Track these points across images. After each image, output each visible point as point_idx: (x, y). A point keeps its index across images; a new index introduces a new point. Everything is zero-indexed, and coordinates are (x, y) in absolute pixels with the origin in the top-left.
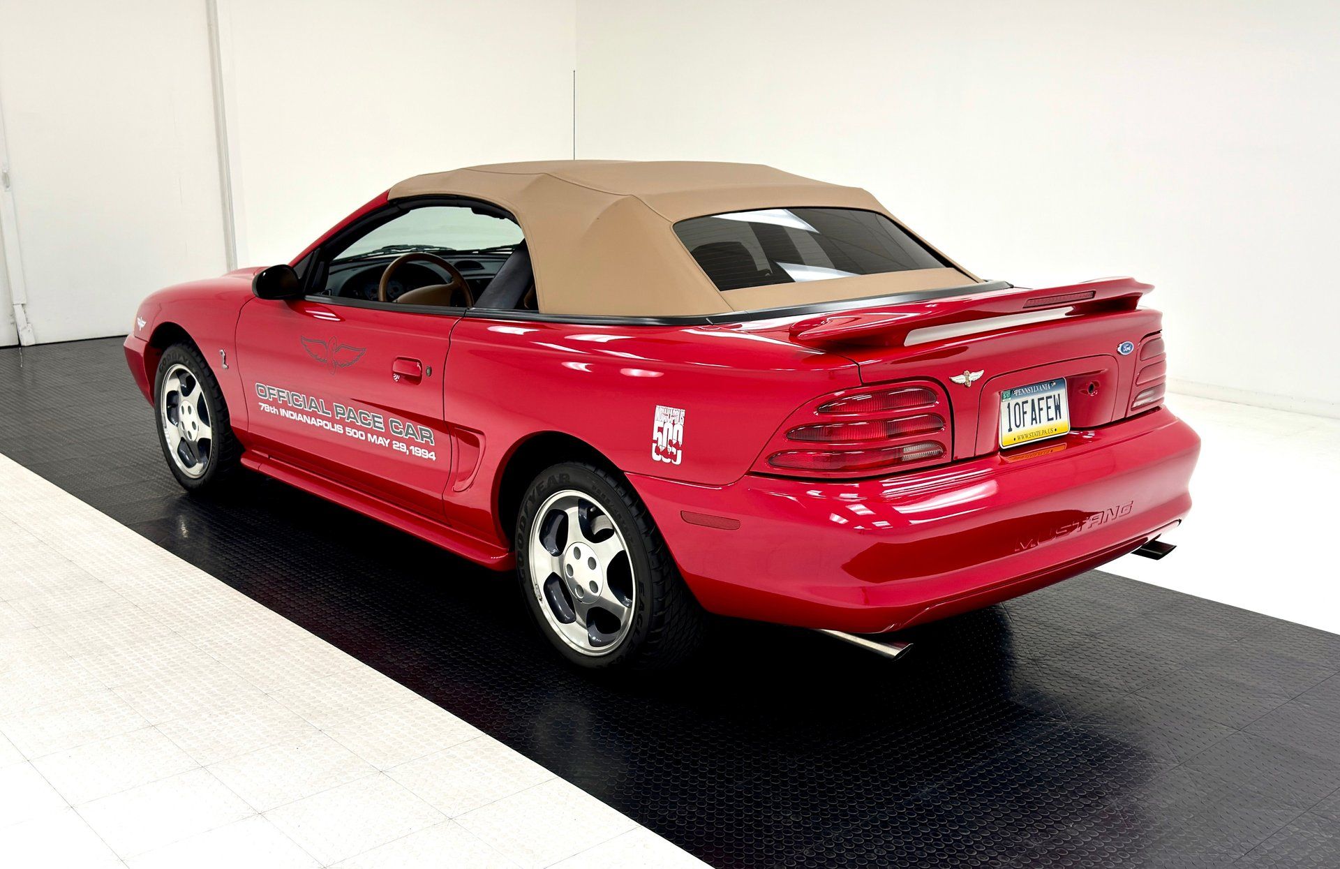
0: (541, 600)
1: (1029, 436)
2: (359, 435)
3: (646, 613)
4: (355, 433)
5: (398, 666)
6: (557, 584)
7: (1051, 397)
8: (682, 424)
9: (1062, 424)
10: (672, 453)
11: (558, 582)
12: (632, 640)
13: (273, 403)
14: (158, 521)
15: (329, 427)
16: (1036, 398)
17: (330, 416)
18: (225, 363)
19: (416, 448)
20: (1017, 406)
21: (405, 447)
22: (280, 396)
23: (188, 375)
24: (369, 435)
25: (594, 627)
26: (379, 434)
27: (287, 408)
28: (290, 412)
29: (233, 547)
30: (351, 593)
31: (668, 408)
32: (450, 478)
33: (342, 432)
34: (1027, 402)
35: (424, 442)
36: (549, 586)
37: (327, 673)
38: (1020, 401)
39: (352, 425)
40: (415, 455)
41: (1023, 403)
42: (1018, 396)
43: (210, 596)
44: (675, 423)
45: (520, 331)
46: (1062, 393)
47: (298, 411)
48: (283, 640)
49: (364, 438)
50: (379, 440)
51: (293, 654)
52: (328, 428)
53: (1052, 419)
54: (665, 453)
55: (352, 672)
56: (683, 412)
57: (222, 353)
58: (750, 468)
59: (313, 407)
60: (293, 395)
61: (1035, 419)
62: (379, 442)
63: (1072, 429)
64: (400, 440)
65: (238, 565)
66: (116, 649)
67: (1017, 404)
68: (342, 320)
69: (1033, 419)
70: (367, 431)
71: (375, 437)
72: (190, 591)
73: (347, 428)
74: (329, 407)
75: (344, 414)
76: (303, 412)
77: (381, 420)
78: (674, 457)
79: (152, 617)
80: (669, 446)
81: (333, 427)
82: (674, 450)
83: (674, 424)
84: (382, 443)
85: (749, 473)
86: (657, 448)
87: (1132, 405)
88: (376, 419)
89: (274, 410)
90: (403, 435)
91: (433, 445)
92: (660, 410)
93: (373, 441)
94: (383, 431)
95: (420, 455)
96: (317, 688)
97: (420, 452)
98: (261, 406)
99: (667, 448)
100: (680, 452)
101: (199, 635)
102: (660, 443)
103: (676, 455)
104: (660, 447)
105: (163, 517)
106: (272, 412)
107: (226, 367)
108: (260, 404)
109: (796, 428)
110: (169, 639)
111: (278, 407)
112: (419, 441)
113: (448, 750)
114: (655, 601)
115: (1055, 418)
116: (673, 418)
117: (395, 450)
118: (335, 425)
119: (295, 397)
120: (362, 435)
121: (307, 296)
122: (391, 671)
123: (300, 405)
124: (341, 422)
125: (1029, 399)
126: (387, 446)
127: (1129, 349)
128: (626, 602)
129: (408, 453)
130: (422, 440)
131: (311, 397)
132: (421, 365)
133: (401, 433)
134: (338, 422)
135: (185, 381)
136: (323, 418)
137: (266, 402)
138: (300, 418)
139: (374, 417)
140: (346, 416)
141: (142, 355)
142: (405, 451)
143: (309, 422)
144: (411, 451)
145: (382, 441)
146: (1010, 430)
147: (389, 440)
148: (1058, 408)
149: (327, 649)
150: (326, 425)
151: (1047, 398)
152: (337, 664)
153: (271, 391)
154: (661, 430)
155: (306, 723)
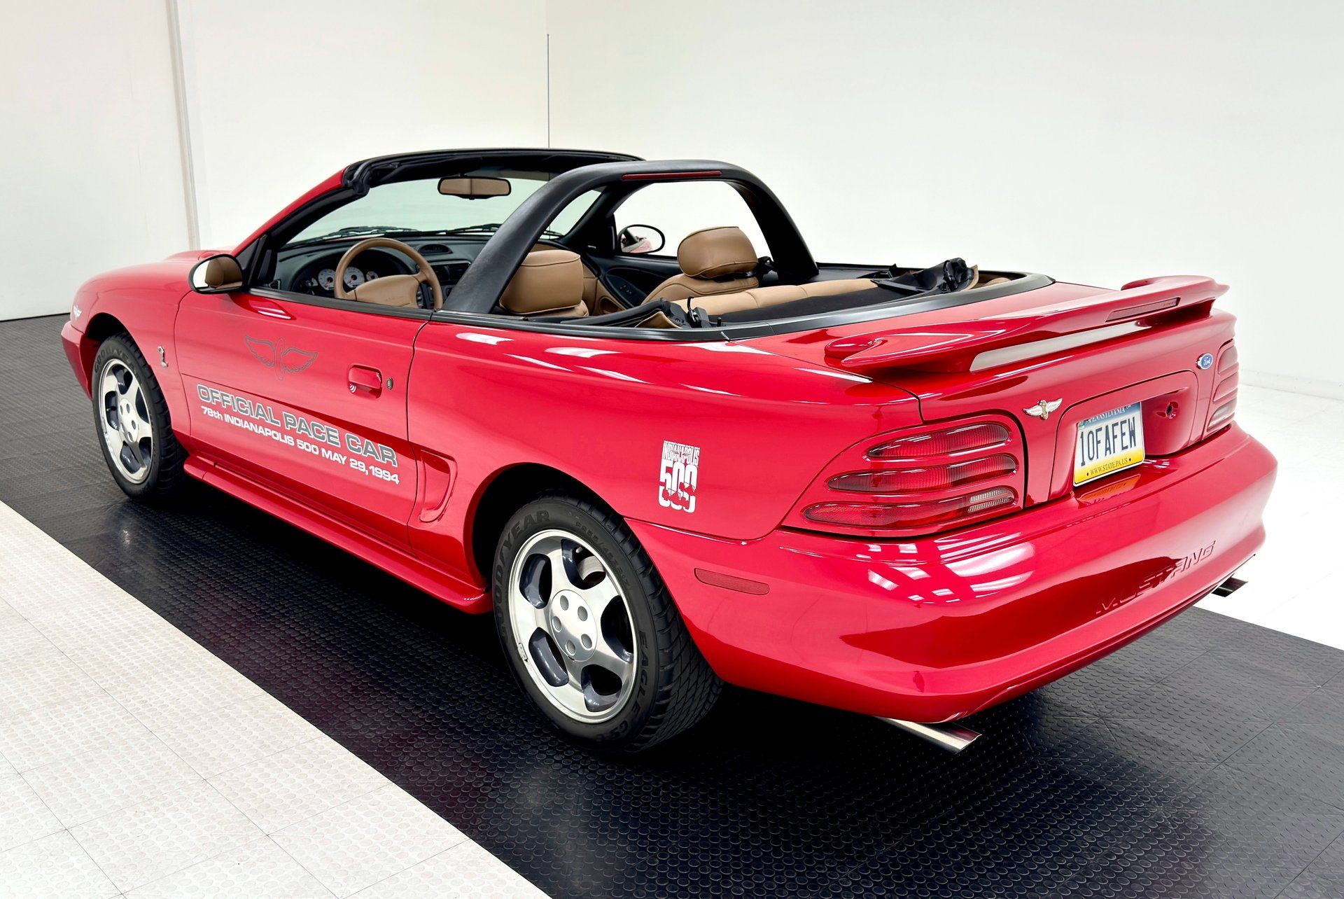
0: (526, 660)
1: (1102, 469)
2: (311, 448)
3: (651, 669)
4: (307, 447)
5: (363, 736)
6: (544, 641)
7: (1125, 422)
8: (697, 464)
9: (1136, 453)
10: (683, 498)
11: (545, 639)
12: (636, 702)
13: (217, 407)
14: (97, 537)
15: (279, 437)
16: (1110, 423)
17: (280, 426)
18: (164, 361)
19: (377, 469)
20: (1091, 435)
21: (364, 466)
22: (224, 401)
23: (125, 371)
24: (323, 450)
25: (590, 688)
26: (334, 450)
27: (232, 414)
28: (235, 418)
29: (178, 570)
30: (310, 632)
31: (679, 444)
32: (415, 508)
33: (293, 444)
34: (1100, 429)
35: (385, 462)
36: (534, 643)
37: (278, 747)
38: (1093, 428)
39: (304, 438)
40: (375, 477)
41: (1098, 430)
42: (1092, 423)
43: (148, 638)
44: (688, 462)
45: (492, 340)
46: (1137, 415)
47: (244, 418)
48: (228, 700)
49: (317, 453)
50: (335, 456)
51: (240, 720)
52: (277, 439)
53: (1127, 447)
54: (675, 498)
55: (309, 746)
56: (697, 451)
57: (160, 350)
58: (782, 521)
59: (260, 415)
60: (238, 400)
61: (1109, 449)
62: (334, 459)
63: (1147, 457)
64: (359, 458)
65: (183, 595)
66: (34, 714)
67: (1091, 432)
68: (293, 318)
69: (1108, 449)
70: (321, 445)
71: (330, 452)
72: (125, 631)
73: (298, 441)
74: (278, 416)
75: (294, 425)
76: (250, 420)
77: (337, 435)
78: (687, 504)
79: (79, 668)
80: (679, 490)
81: (283, 438)
82: (686, 495)
83: (686, 464)
84: (338, 459)
85: (781, 527)
86: (665, 492)
87: (1209, 425)
88: (330, 432)
89: (218, 415)
90: (362, 453)
91: (396, 466)
92: (668, 448)
93: (327, 457)
94: (339, 446)
95: (381, 477)
96: (267, 770)
97: (381, 473)
98: (204, 410)
99: (677, 492)
100: (693, 499)
101: (130, 694)
102: (668, 486)
103: (689, 502)
104: (669, 491)
105: (103, 532)
106: (216, 417)
107: (165, 365)
108: (203, 407)
109: (839, 476)
110: (96, 699)
111: (222, 412)
112: (379, 460)
113: (424, 864)
114: (661, 653)
115: (1129, 446)
116: (685, 457)
117: (352, 468)
118: (285, 436)
119: (240, 402)
120: (315, 450)
121: (252, 290)
122: (354, 744)
123: (246, 412)
124: (292, 433)
125: (1103, 425)
126: (343, 463)
127: (1208, 362)
128: (627, 657)
129: (367, 473)
130: (384, 460)
131: (258, 404)
132: (380, 375)
133: (359, 450)
134: (288, 433)
135: (122, 379)
136: (273, 428)
137: (209, 405)
138: (246, 425)
139: (328, 430)
140: (297, 427)
141: (78, 346)
142: (364, 470)
143: (256, 431)
144: (370, 471)
145: (337, 458)
146: (1083, 464)
147: (345, 458)
148: (1132, 434)
149: (281, 712)
150: (275, 435)
151: (1122, 423)
152: (291, 734)
153: (214, 394)
154: (669, 470)
155: (251, 824)
